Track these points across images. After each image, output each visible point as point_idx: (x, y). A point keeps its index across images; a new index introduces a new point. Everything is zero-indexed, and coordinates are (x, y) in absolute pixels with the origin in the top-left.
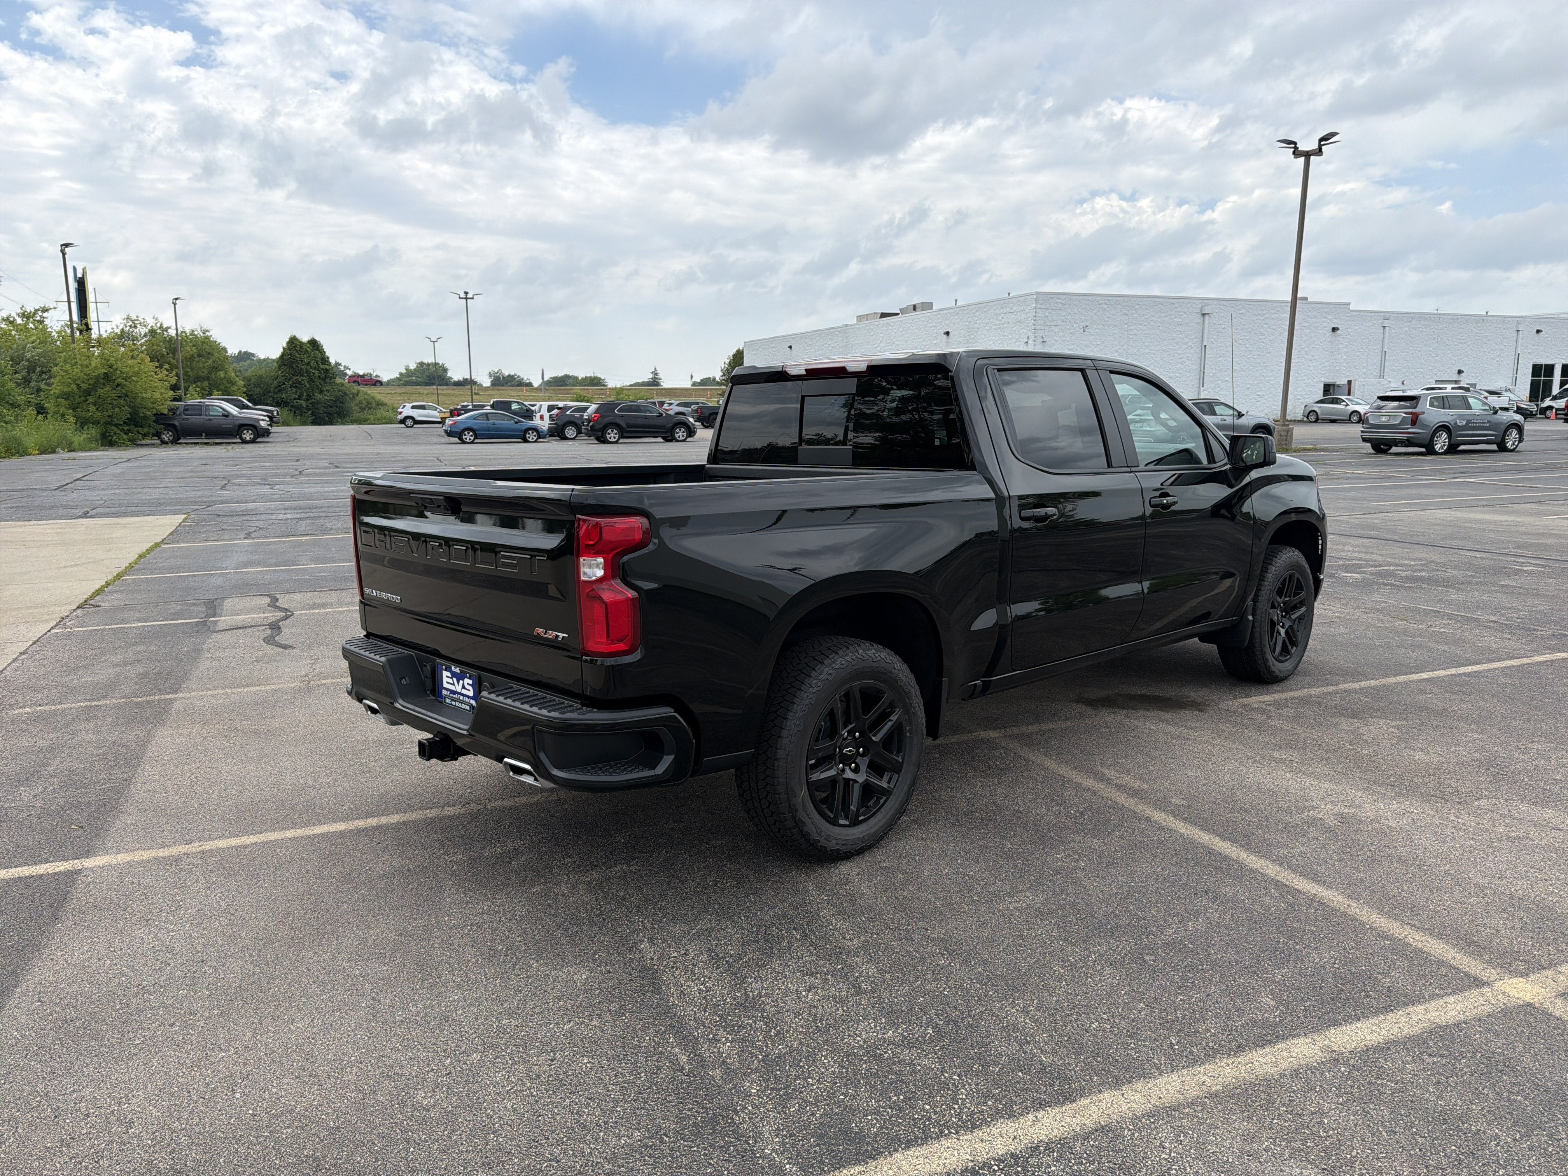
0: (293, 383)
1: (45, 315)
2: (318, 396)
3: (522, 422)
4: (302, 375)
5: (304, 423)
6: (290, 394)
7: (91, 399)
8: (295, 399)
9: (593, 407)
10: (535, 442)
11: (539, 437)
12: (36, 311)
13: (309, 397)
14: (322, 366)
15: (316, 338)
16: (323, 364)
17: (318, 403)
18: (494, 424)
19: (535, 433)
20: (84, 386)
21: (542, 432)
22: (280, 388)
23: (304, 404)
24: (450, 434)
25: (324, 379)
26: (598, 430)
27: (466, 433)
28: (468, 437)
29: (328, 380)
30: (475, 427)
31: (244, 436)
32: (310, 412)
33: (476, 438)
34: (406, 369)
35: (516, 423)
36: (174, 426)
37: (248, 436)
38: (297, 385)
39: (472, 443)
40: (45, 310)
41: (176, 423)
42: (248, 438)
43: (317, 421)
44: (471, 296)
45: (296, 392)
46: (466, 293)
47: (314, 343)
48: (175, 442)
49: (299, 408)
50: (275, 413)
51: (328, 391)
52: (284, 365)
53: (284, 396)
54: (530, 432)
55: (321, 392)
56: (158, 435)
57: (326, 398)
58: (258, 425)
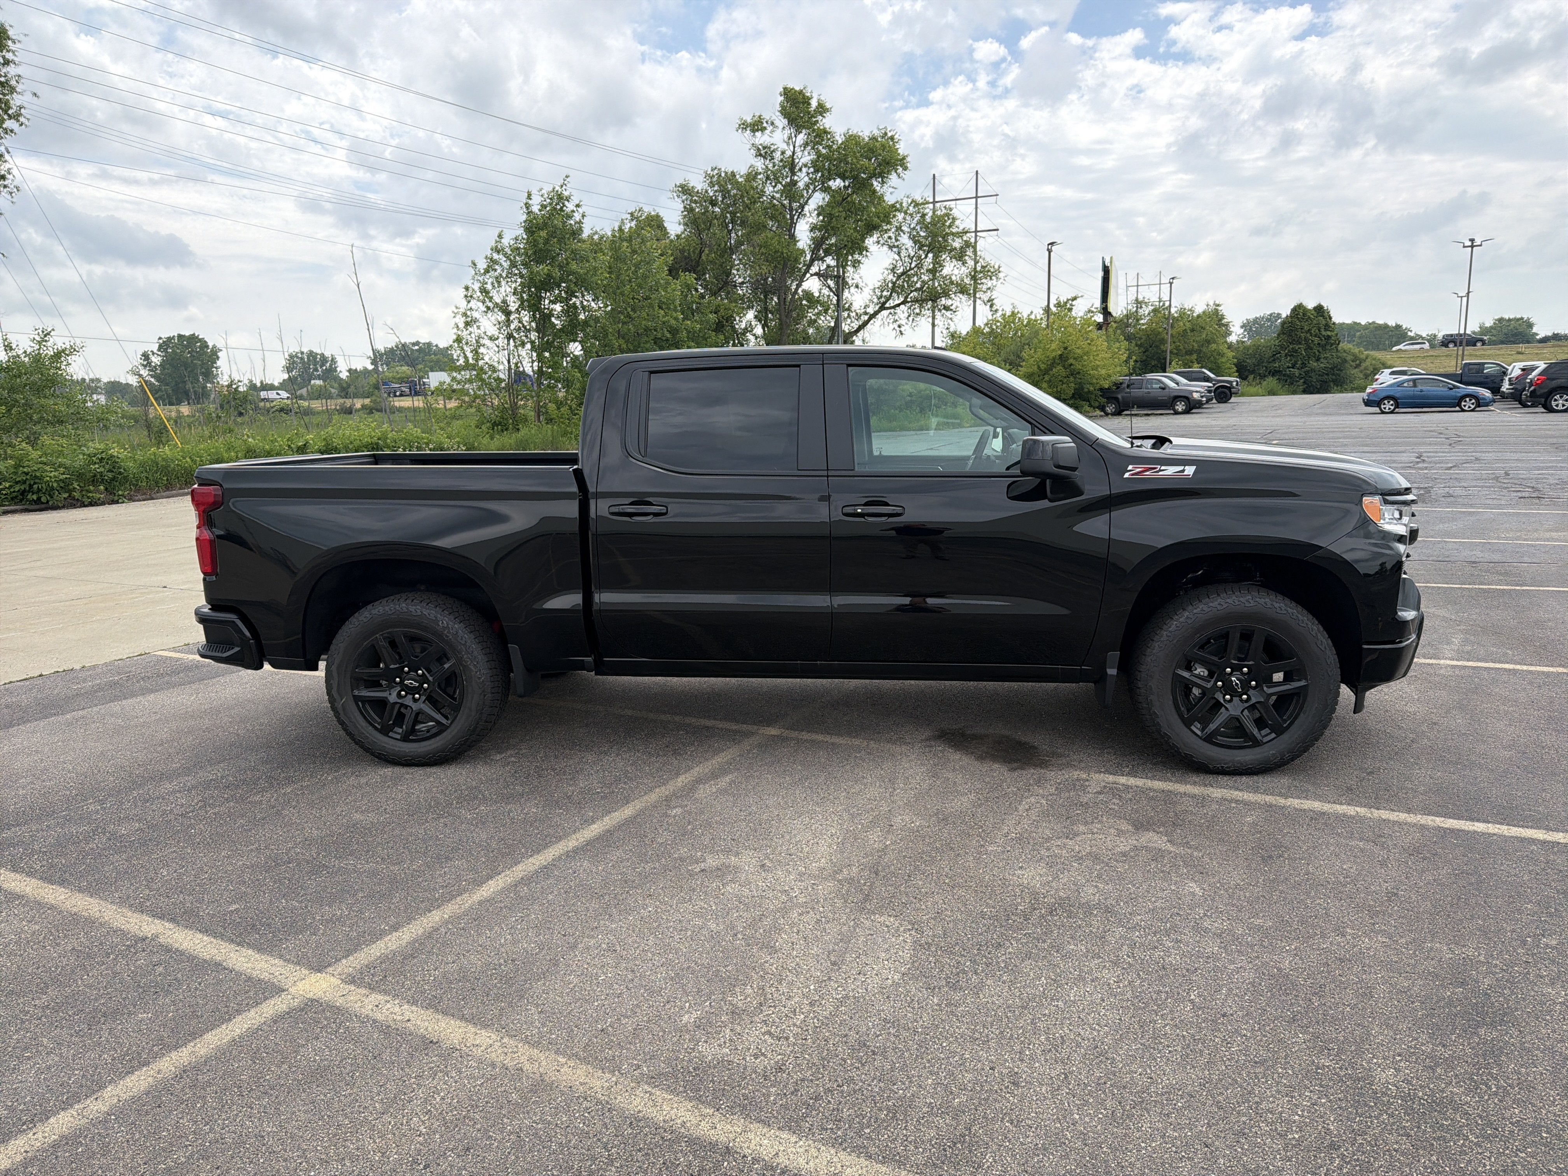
0: (1289, 351)
1: (1074, 303)
2: (1313, 364)
3: (1458, 388)
4: (1300, 343)
5: (1294, 393)
6: (1284, 363)
7: (1047, 378)
8: (1289, 367)
9: (1542, 365)
10: (1473, 410)
11: (1479, 405)
12: (1068, 300)
13: (1304, 365)
14: (1324, 333)
15: (1322, 304)
16: (1326, 330)
17: (1313, 370)
18: (1421, 391)
19: (1473, 401)
20: (1043, 366)
21: (1484, 399)
22: (1274, 357)
23: (1297, 373)
24: (1368, 403)
25: (1324, 347)
26: (1541, 396)
27: (1386, 402)
28: (1388, 406)
29: (1328, 347)
30: (1397, 395)
31: (1177, 407)
32: (1302, 381)
33: (1397, 406)
34: (1480, 328)
35: (1451, 389)
36: (1117, 399)
37: (1180, 407)
38: (1293, 353)
39: (1392, 412)
40: (1074, 299)
41: (1119, 396)
42: (1180, 410)
43: (1308, 390)
44: (1479, 243)
45: (1291, 360)
46: (1472, 240)
47: (1319, 309)
48: (1118, 413)
49: (1291, 376)
50: (1235, 384)
51: (1326, 358)
52: (1284, 334)
53: (1277, 365)
54: (1468, 399)
55: (1318, 360)
56: (1102, 409)
57: (1322, 365)
58: (1190, 396)
